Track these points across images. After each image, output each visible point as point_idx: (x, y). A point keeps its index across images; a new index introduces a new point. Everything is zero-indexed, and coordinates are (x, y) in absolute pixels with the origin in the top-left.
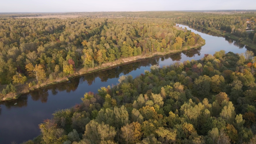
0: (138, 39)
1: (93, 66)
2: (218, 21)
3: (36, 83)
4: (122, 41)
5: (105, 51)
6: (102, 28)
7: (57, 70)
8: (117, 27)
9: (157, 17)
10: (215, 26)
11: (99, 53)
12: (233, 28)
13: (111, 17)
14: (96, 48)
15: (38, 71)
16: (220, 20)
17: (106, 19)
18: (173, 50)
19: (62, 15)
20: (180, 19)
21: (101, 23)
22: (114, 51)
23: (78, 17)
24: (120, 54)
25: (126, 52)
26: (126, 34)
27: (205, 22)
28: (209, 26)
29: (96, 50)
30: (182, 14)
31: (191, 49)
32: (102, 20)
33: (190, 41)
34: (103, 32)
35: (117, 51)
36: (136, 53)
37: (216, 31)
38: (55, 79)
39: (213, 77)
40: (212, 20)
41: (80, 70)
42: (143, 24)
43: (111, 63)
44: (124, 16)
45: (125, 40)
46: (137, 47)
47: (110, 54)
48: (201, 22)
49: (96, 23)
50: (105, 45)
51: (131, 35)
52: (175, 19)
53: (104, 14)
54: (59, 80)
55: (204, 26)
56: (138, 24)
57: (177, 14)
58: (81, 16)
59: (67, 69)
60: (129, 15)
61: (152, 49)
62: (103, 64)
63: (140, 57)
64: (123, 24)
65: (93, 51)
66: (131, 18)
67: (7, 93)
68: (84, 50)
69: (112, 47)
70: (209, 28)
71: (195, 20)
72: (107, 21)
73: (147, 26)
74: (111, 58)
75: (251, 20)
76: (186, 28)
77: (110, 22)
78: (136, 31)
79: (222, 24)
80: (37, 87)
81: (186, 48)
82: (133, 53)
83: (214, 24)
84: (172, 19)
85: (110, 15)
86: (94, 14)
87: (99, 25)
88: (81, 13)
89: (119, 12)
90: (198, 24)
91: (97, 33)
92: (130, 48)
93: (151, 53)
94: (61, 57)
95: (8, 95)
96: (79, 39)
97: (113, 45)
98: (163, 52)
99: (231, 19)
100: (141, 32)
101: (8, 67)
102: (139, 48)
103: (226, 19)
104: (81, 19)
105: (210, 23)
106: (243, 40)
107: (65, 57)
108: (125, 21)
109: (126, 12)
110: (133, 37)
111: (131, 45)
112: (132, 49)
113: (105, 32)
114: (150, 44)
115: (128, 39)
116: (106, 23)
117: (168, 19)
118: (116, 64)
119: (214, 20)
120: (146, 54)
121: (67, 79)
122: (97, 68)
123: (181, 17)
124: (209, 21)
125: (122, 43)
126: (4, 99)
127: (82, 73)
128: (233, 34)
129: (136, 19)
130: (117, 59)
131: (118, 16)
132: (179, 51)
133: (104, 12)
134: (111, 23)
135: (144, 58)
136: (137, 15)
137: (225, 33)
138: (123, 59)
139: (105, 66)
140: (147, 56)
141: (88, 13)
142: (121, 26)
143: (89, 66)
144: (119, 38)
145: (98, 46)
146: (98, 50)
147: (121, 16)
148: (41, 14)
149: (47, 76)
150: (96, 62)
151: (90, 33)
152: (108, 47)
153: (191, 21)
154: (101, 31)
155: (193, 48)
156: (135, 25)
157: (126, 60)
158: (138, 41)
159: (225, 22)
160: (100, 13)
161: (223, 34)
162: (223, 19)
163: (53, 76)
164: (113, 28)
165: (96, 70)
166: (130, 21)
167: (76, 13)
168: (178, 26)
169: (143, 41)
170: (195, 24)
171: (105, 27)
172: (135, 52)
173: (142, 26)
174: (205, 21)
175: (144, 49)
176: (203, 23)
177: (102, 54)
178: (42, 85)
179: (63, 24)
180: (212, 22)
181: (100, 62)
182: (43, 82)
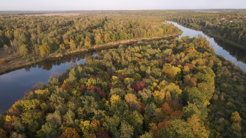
0: (131, 29)
1: (102, 43)
2: (199, 18)
3: (71, 50)
4: (120, 30)
5: (109, 34)
6: (103, 23)
7: (81, 44)
8: (116, 22)
9: (151, 15)
10: (196, 22)
11: (106, 36)
12: (207, 23)
13: (110, 15)
14: (103, 33)
15: (72, 43)
16: (201, 17)
17: (106, 16)
18: (156, 37)
19: (64, 13)
20: (170, 16)
21: (102, 19)
22: (115, 35)
23: (79, 14)
24: (119, 37)
25: (123, 37)
26: (123, 26)
27: (189, 19)
28: (192, 22)
29: (103, 35)
30: (172, 12)
31: (170, 37)
32: (102, 17)
33: (169, 31)
34: (105, 25)
35: (117, 35)
36: (129, 38)
37: (196, 26)
38: (81, 49)
39: (170, 45)
40: (195, 17)
41: (94, 46)
42: (137, 20)
43: (113, 43)
44: (121, 14)
45: (122, 29)
46: (130, 34)
47: (112, 37)
48: (186, 20)
49: (98, 19)
50: (109, 31)
51: (127, 26)
52: (166, 16)
53: (103, 12)
54: (83, 50)
55: (188, 22)
56: (132, 20)
57: (169, 12)
58: (81, 14)
59: (87, 44)
60: (126, 13)
61: (141, 35)
62: (108, 43)
63: (132, 40)
64: (121, 20)
65: (101, 35)
66: (127, 16)
67: (58, 53)
68: (96, 34)
69: (114, 33)
70: (192, 23)
71: (182, 18)
72: (107, 18)
73: (139, 21)
74: (113, 40)
75: (227, 17)
76: (171, 23)
77: (109, 19)
78: (130, 25)
79: (202, 21)
80: (72, 52)
81: (166, 36)
82: (128, 37)
83: (195, 20)
84: (163, 17)
85: (108, 13)
86: (93, 12)
87: (101, 20)
88: (81, 11)
89: (116, 11)
90: (184, 20)
91: (100, 26)
92: (126, 33)
93: (140, 38)
94: (83, 37)
95: (58, 54)
96: (89, 29)
97: (114, 32)
98: (149, 37)
99: (210, 17)
100: (134, 26)
101: (55, 41)
102: (132, 34)
103: (206, 16)
104: (84, 16)
105: (193, 20)
106: (210, 32)
107: (85, 37)
108: (122, 18)
109: (123, 11)
110: (128, 28)
111: (126, 32)
112: (127, 35)
113: (107, 25)
114: (139, 32)
115: (124, 29)
116: (106, 20)
117: (160, 17)
118: (116, 44)
119: (197, 17)
120: (136, 39)
121: (88, 50)
122: (104, 45)
123: (171, 15)
124: (192, 18)
125: (120, 31)
126: (57, 56)
127: (95, 48)
128: (206, 28)
129: (132, 17)
130: (117, 41)
131: (115, 14)
132: (160, 37)
133: (102, 11)
134: (111, 19)
135: (135, 41)
136: (133, 14)
137: (202, 27)
138: (121, 41)
139: (109, 44)
140: (137, 40)
141: (88, 11)
142: (119, 21)
143: (99, 43)
144: (118, 28)
145: (104, 32)
146: (104, 35)
147: (118, 14)
148: (44, 12)
149: (77, 47)
150: (104, 42)
151: (96, 26)
152: (111, 32)
153: (179, 18)
154: (103, 25)
155: (171, 36)
156: (130, 21)
157: (123, 42)
158: (131, 30)
159: (205, 19)
160: (98, 11)
161: (200, 27)
162: (204, 17)
163: (80, 47)
164: (113, 23)
165: (104, 46)
166: (126, 18)
167: (76, 11)
168: (166, 22)
169: (135, 30)
170: (182, 21)
171: (106, 22)
172: (129, 36)
173: (136, 21)
174: (190, 17)
175: (135, 36)
176: (188, 20)
177: (108, 36)
178: (74, 52)
179: (71, 20)
180: (195, 19)
181: (106, 42)
182: (74, 50)
